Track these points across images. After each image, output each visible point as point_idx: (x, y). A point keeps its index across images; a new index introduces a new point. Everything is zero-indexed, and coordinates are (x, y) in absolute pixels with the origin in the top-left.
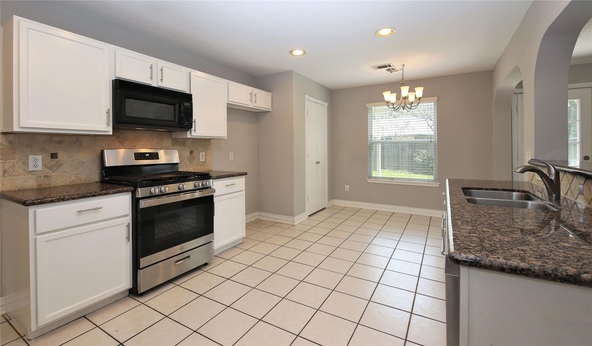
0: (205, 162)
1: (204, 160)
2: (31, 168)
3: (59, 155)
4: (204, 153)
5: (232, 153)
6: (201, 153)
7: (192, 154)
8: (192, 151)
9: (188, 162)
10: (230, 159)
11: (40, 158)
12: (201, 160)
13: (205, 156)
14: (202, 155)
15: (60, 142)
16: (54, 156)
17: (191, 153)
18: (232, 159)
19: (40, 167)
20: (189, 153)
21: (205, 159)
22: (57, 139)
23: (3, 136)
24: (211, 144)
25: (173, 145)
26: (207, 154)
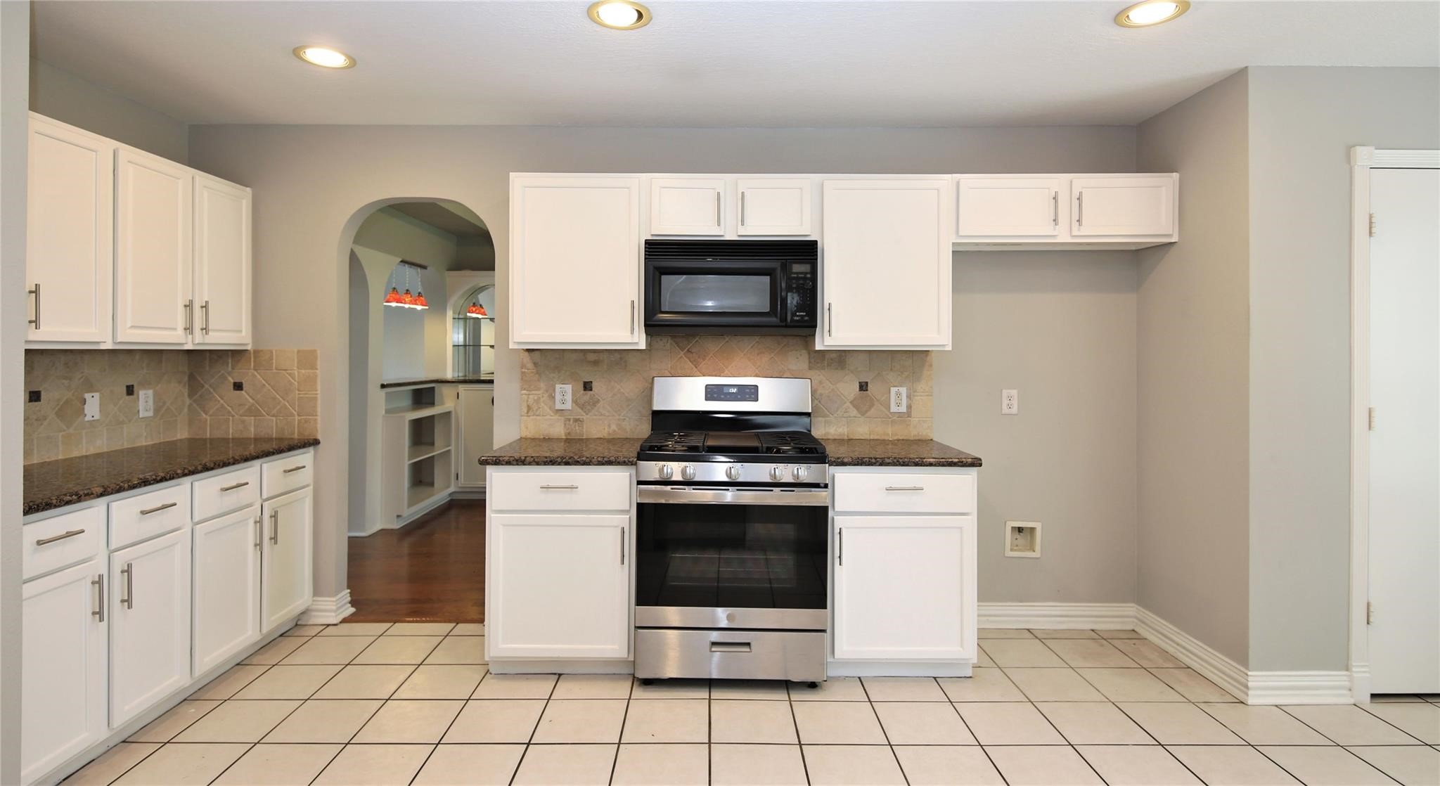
0: (909, 414)
1: (903, 409)
2: (559, 406)
3: (595, 385)
4: (903, 390)
5: (1014, 392)
6: (893, 390)
7: (867, 390)
8: (867, 383)
9: (854, 412)
10: (1005, 410)
11: (568, 388)
12: (894, 408)
13: (909, 397)
14: (898, 395)
15: (596, 363)
16: (587, 386)
17: (863, 387)
18: (1015, 410)
19: (569, 405)
20: (858, 389)
21: (909, 407)
22: (592, 357)
23: (527, 354)
24: (931, 366)
25: (810, 368)
26: (915, 392)
